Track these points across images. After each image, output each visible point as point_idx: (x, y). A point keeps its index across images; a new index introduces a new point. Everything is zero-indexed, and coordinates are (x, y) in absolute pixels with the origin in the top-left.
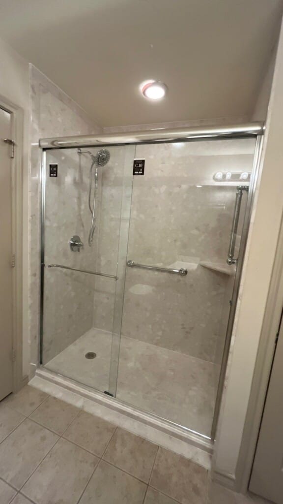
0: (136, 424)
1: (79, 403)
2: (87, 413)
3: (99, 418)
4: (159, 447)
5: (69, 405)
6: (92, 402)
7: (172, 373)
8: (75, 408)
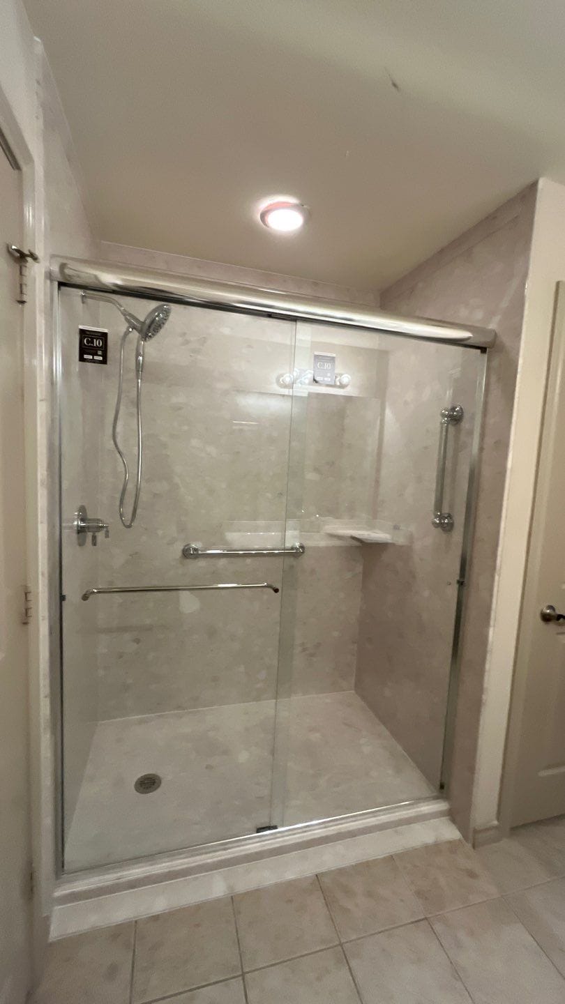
0: (339, 847)
1: (217, 887)
2: (248, 894)
3: (277, 885)
4: (392, 856)
5: (199, 907)
6: (240, 868)
7: (318, 735)
8: (218, 900)
